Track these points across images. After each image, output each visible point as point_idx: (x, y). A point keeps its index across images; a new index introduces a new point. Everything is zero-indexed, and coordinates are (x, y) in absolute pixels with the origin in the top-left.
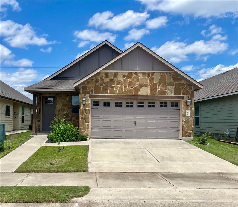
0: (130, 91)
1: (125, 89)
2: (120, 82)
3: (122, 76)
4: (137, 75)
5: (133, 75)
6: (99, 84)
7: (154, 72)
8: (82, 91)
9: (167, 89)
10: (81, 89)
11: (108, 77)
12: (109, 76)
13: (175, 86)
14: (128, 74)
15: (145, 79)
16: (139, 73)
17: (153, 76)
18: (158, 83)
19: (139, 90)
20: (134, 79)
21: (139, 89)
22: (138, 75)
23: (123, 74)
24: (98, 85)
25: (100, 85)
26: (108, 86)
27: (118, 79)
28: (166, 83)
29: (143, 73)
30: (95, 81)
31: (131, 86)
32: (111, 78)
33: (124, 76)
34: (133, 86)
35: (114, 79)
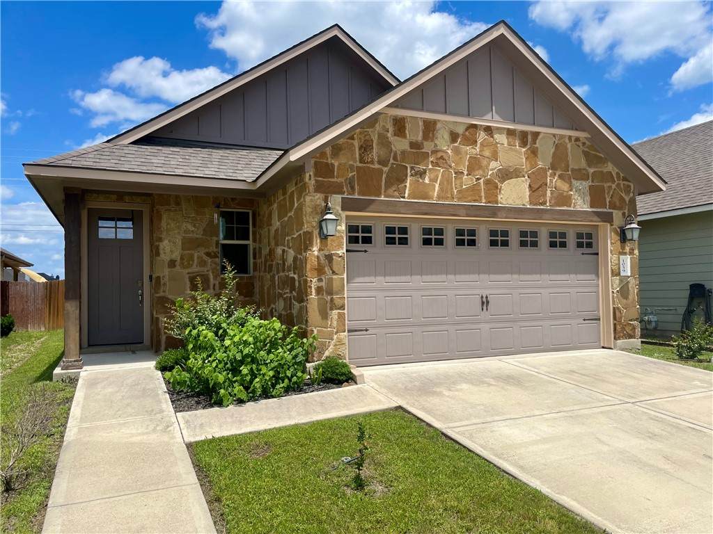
0: (474, 189)
1: (458, 182)
2: (442, 158)
3: (447, 136)
4: (492, 137)
5: (482, 136)
6: (376, 159)
7: (539, 133)
8: (313, 182)
9: (574, 190)
10: (311, 174)
11: (405, 137)
12: (407, 132)
13: (593, 181)
14: (466, 130)
15: (516, 151)
16: (498, 128)
17: (535, 143)
18: (549, 168)
19: (499, 187)
20: (485, 148)
21: (499, 185)
22: (496, 136)
23: (452, 127)
24: (372, 162)
25: (380, 163)
26: (407, 167)
27: (436, 145)
28: (570, 169)
29: (508, 130)
30: (361, 147)
31: (477, 172)
32: (414, 139)
33: (454, 137)
34: (481, 172)
35: (422, 143)
